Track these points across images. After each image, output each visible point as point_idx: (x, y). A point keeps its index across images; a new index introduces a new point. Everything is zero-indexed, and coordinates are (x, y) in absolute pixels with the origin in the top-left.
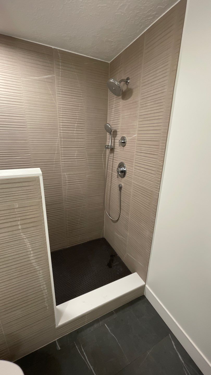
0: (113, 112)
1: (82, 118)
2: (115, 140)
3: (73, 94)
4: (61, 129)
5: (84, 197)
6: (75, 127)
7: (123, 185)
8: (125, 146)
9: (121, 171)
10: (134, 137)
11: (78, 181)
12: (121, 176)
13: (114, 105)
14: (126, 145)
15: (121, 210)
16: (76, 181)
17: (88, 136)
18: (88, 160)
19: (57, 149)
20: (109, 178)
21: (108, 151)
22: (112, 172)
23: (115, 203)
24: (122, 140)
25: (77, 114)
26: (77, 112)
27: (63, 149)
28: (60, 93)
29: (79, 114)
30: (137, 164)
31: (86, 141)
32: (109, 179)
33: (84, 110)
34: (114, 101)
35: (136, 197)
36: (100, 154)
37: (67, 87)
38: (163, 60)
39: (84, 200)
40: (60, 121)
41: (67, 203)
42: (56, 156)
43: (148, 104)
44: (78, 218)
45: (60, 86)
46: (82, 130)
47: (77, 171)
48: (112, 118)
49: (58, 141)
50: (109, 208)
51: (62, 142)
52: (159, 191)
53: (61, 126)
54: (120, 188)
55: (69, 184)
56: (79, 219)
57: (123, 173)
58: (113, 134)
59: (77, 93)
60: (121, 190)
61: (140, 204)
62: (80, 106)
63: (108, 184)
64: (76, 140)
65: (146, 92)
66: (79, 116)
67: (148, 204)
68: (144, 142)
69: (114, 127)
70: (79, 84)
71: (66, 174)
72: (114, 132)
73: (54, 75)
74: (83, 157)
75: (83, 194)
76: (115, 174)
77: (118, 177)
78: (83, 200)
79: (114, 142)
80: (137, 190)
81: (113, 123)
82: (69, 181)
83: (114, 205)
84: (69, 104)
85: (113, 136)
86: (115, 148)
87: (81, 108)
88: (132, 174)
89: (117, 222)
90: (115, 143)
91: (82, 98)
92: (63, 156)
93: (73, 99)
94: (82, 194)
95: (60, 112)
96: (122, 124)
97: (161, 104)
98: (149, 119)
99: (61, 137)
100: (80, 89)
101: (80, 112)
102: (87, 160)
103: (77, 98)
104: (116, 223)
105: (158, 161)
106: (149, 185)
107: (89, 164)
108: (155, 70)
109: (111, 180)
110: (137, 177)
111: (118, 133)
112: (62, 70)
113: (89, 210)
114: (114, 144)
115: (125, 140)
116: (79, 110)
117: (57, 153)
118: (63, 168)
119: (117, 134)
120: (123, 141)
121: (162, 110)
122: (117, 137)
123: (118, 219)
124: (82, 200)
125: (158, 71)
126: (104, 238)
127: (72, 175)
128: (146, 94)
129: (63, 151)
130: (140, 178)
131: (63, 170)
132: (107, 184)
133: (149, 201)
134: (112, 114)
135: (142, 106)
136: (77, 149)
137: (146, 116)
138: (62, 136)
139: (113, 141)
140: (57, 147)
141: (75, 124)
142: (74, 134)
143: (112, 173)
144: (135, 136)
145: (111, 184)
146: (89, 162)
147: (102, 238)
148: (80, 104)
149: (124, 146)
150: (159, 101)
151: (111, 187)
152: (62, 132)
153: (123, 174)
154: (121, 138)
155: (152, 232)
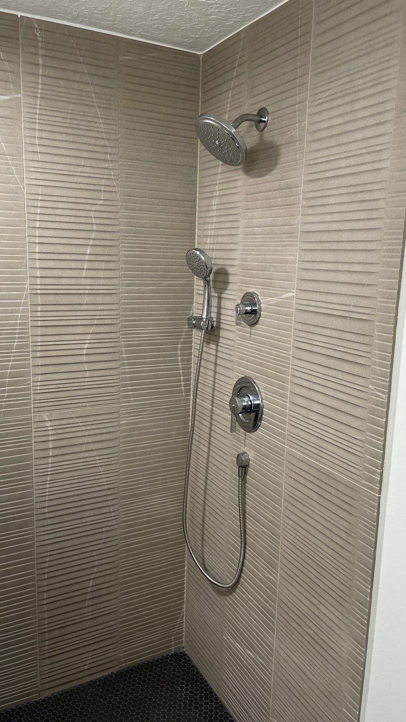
0: (215, 208)
1: (110, 228)
2: (223, 302)
3: (78, 154)
4: (38, 264)
5: (110, 497)
6: (87, 258)
7: (251, 455)
8: (256, 323)
9: (244, 408)
10: (287, 298)
11: (90, 439)
12: (247, 423)
13: (217, 188)
14: (260, 322)
15: (245, 548)
16: (85, 440)
17: (128, 285)
18: (130, 364)
19: (19, 333)
20: (203, 428)
21: (197, 336)
22: (212, 406)
23: (223, 521)
24: (246, 305)
25: (92, 214)
26: (93, 208)
27: (40, 331)
28: (38, 149)
29: (98, 214)
30: (298, 390)
31: (124, 304)
32: (201, 432)
33: (115, 203)
34: (217, 174)
35: (299, 505)
36: (171, 344)
37: (62, 130)
38: (372, 74)
39: (111, 509)
40: (32, 239)
41: (49, 522)
42: (14, 356)
43: (331, 200)
44: (85, 578)
45: (37, 127)
46: (111, 266)
47: (87, 404)
48: (212, 229)
49: (25, 304)
50: (202, 538)
51: (39, 308)
52: (380, 493)
53: (37, 256)
54: (243, 467)
55: (57, 452)
56: (91, 584)
57: (253, 415)
58: (214, 281)
59: (96, 149)
60: (245, 473)
61: (313, 532)
62: (102, 188)
63: (200, 448)
64: (86, 299)
65: (322, 163)
66: (99, 221)
67: (344, 535)
68: (320, 320)
69: (217, 259)
70: (101, 121)
71: (47, 419)
72: (217, 273)
73: (19, 96)
74: (109, 357)
75: (106, 487)
76: (225, 416)
77: (233, 429)
78: (107, 510)
79: (219, 307)
80: (302, 480)
81: (214, 243)
82: (58, 444)
83: (222, 527)
84: (67, 185)
85: (214, 288)
86: (222, 326)
87: (108, 196)
88: (284, 422)
89: (231, 594)
90: (223, 311)
91: (110, 165)
92: (39, 354)
93: (80, 169)
94: (103, 488)
95: (33, 210)
96: (244, 250)
97: (374, 205)
98: (334, 246)
99: (35, 292)
100: (104, 136)
101: (103, 209)
102: (123, 365)
103: (94, 163)
104: (227, 595)
105: (371, 386)
106: (345, 466)
107: (132, 379)
108: (348, 99)
109: (210, 435)
110: (302, 434)
111: (231, 279)
112: (47, 81)
113: (129, 545)
114: (219, 314)
115: (255, 305)
116: (101, 202)
117: (18, 347)
118: (38, 397)
119: (227, 283)
120: (249, 308)
121: (377, 224)
122: (227, 292)
123: (238, 581)
124: (103, 511)
125: (359, 105)
126: (185, 655)
127: (71, 421)
128: (322, 167)
129: (39, 339)
130: (312, 439)
131: (37, 405)
132: (193, 447)
133: (345, 524)
134: (211, 214)
135: (312, 202)
136: (92, 329)
137: (325, 237)
138: (39, 287)
139: (214, 302)
140: (21, 324)
141: (84, 248)
142: (82, 281)
143: (212, 412)
144: (291, 294)
145: (209, 449)
146: (130, 373)
147: (176, 655)
148: (103, 182)
149: (253, 324)
150: (367, 196)
151: (211, 459)
152: (38, 275)
153: (253, 418)
154: (244, 297)
155: (363, 642)
